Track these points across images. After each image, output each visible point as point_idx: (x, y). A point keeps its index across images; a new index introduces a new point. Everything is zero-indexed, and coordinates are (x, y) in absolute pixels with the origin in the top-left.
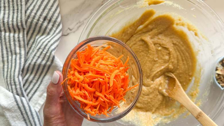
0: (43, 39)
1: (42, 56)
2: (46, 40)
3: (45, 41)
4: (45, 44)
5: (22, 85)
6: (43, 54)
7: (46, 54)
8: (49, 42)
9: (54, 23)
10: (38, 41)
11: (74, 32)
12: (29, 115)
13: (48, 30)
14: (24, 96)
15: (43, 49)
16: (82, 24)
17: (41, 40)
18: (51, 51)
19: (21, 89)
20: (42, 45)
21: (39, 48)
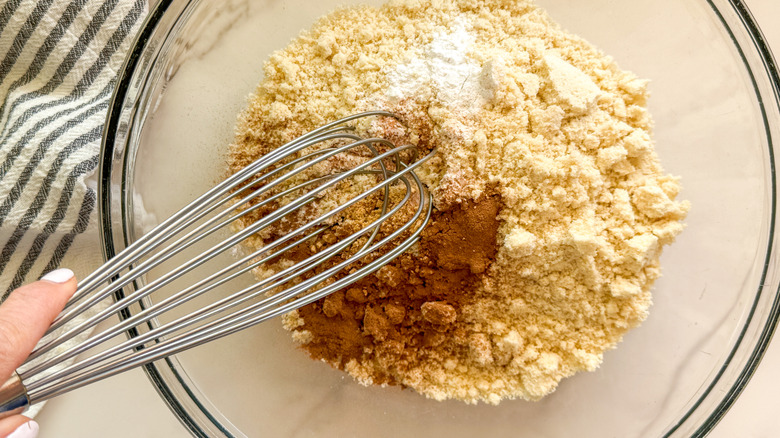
0: (43, 107)
1: (30, 192)
2: (59, 114)
3: (50, 119)
4: (46, 131)
6: (36, 179)
7: (47, 182)
8: (72, 123)
9: (110, 42)
10: (18, 112)
11: (202, 56)
13: (76, 74)
15: (31, 154)
16: (240, 16)
17: (34, 110)
18: (70, 168)
20: (30, 134)
21: (17, 151)
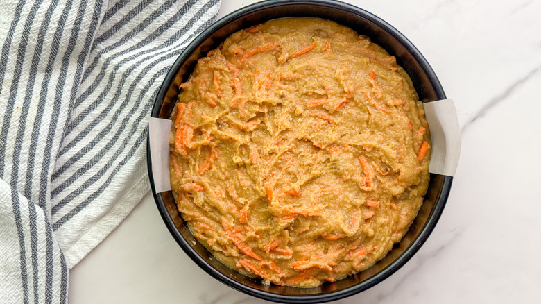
5: (50, 172)
12: (39, 268)
14: (42, 205)
19: (43, 180)
